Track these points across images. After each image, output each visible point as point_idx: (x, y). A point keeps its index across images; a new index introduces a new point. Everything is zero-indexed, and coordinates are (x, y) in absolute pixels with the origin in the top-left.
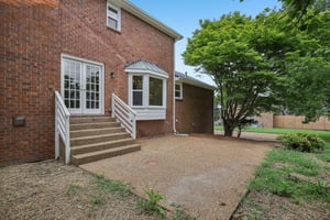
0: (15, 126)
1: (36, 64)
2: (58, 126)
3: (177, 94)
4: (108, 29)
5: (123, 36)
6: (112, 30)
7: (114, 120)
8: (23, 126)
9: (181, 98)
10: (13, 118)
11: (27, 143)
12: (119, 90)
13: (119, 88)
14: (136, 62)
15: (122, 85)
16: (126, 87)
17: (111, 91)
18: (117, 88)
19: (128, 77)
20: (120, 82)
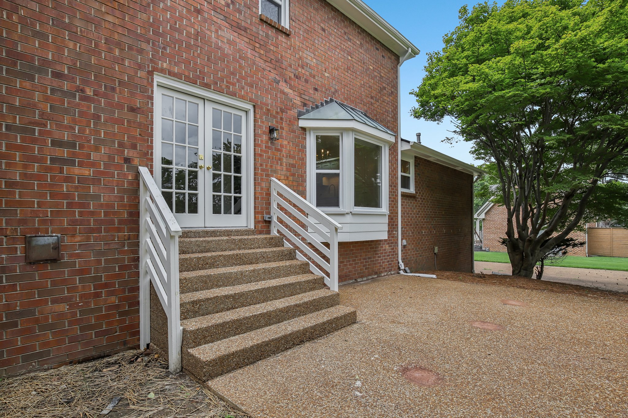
0: (30, 262)
1: (89, 92)
2: (146, 261)
3: (405, 182)
4: (263, 21)
5: (295, 41)
6: (271, 26)
7: (278, 242)
8: (54, 261)
9: (412, 190)
10: (27, 241)
11: (64, 308)
12: (287, 170)
13: (286, 165)
14: (322, 105)
15: (294, 158)
16: (302, 163)
17: (268, 171)
18: (281, 165)
19: (305, 139)
20: (289, 152)
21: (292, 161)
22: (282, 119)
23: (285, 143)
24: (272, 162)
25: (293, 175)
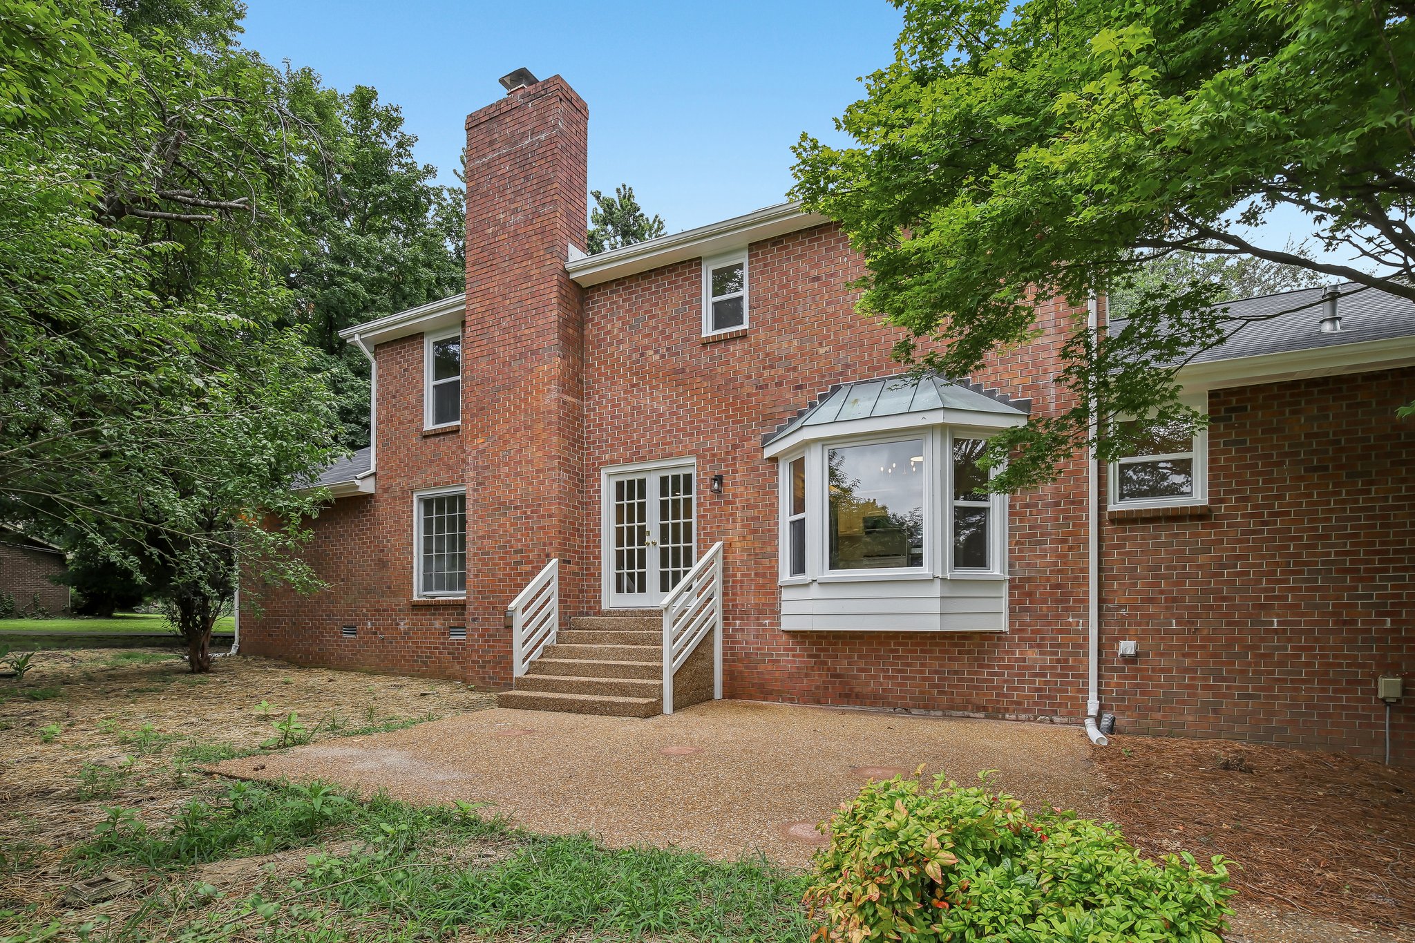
4: (705, 344)
6: (716, 341)
9: (1200, 498)
12: (744, 526)
13: (742, 520)
14: (812, 406)
15: (756, 506)
16: (771, 512)
17: (713, 534)
18: (734, 521)
19: (777, 473)
20: (748, 500)
21: (752, 513)
22: (734, 459)
23: (739, 490)
24: (720, 521)
25: (755, 532)
